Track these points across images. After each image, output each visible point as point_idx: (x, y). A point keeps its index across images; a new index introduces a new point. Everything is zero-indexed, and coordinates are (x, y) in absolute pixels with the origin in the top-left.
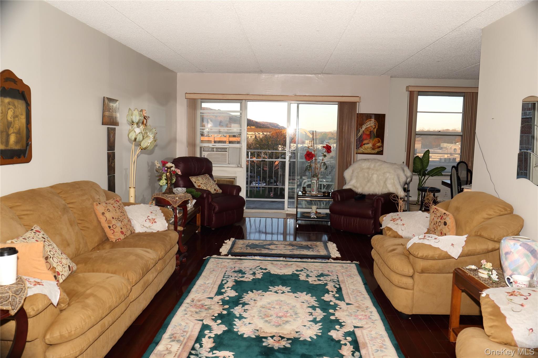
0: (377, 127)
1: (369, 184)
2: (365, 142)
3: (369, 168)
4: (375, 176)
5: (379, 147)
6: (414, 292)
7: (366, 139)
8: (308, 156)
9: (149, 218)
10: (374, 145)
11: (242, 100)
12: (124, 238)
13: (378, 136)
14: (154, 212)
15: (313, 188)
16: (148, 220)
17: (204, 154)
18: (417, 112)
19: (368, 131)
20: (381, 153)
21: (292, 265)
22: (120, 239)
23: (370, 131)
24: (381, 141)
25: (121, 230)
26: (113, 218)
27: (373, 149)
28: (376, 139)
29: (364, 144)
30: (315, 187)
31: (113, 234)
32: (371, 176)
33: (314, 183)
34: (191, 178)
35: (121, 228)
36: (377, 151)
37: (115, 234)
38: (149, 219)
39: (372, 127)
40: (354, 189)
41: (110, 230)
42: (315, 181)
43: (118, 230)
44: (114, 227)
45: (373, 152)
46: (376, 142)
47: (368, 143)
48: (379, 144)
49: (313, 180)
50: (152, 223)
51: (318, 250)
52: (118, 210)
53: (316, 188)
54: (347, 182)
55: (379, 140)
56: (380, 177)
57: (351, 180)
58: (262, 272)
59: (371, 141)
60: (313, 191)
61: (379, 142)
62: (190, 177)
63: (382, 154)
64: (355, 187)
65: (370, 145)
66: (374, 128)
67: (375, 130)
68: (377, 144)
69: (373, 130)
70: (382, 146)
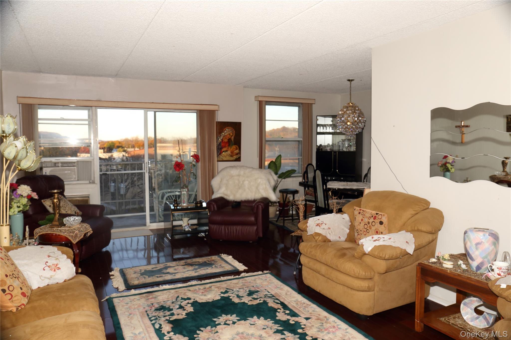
0: (234, 134)
1: (240, 191)
2: (224, 149)
3: (239, 175)
4: (246, 183)
5: (237, 154)
6: (375, 293)
7: (225, 147)
8: (178, 167)
9: (48, 264)
10: (232, 152)
11: (91, 107)
12: (27, 301)
13: (235, 144)
14: (51, 254)
15: (183, 199)
16: (47, 268)
18: (266, 120)
19: (226, 138)
20: (239, 159)
21: (210, 287)
22: (23, 304)
23: (228, 138)
24: (238, 148)
25: (22, 291)
26: (7, 276)
27: (232, 156)
28: (234, 147)
29: (223, 152)
30: (186, 199)
31: (10, 300)
32: (241, 183)
33: (185, 194)
34: (44, 201)
35: (21, 289)
36: (235, 158)
37: (14, 299)
38: (49, 267)
40: (225, 197)
41: (5, 295)
42: (185, 193)
43: (17, 292)
44: (11, 288)
45: (232, 159)
46: (234, 149)
47: (227, 151)
48: (237, 151)
49: (183, 191)
50: (55, 271)
51: (220, 265)
52: (8, 263)
53: (187, 199)
54: (215, 190)
55: (237, 147)
56: (252, 183)
57: (220, 188)
58: (188, 303)
59: (229, 148)
60: (184, 203)
61: (237, 149)
62: (42, 201)
63: (240, 161)
64: (226, 195)
65: (229, 152)
66: (231, 136)
67: (233, 138)
68: (235, 152)
69: (231, 138)
70: (240, 153)
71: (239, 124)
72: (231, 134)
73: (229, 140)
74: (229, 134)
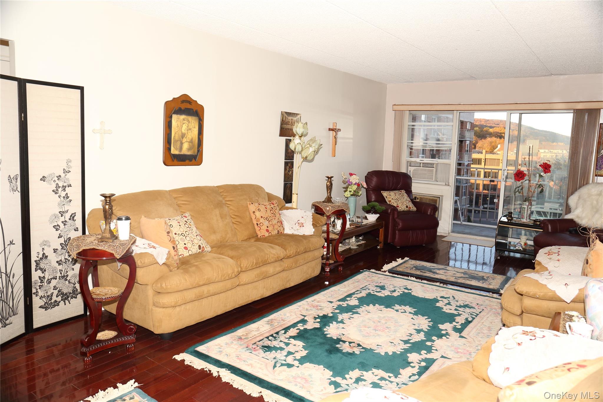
8: (518, 176)
9: (299, 222)
11: (453, 111)
12: (268, 235)
14: (305, 217)
16: (297, 224)
17: (410, 169)
22: (265, 236)
25: (268, 228)
26: (262, 217)
30: (526, 214)
31: (259, 230)
34: (383, 192)
35: (268, 227)
37: (261, 231)
38: (298, 223)
40: (577, 220)
41: (258, 227)
42: (526, 207)
43: (264, 228)
44: (261, 224)
49: (523, 205)
50: (300, 227)
51: (490, 283)
52: (269, 211)
54: (572, 210)
58: (402, 291)
60: (522, 218)
64: (578, 218)
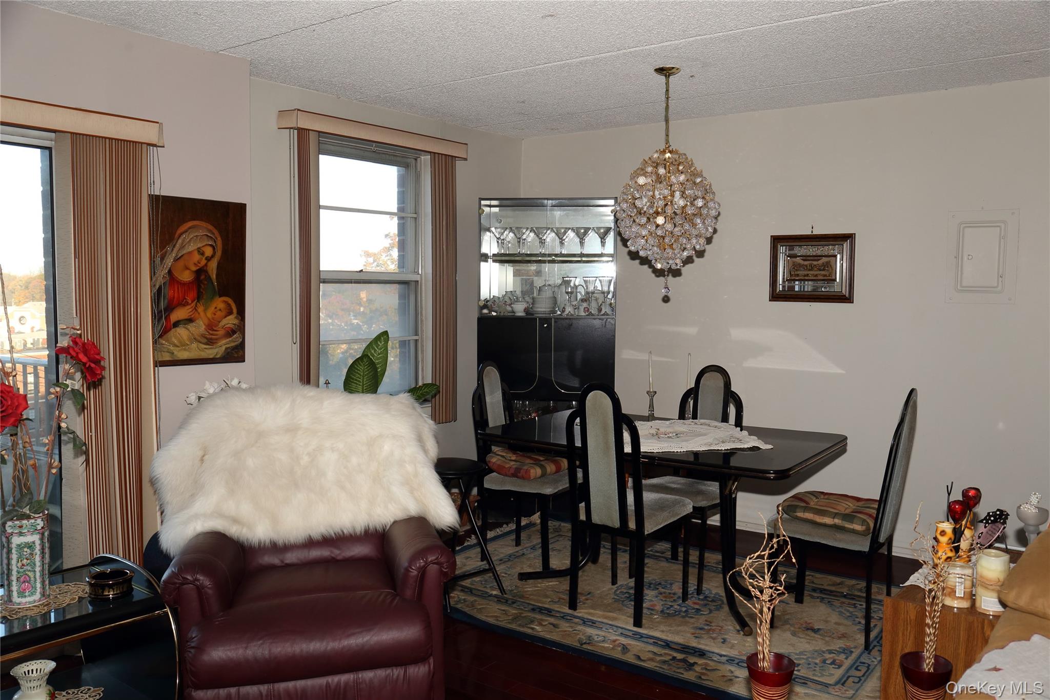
0: (219, 253)
1: (298, 499)
2: (179, 314)
3: (292, 430)
4: (329, 459)
5: (230, 333)
7: (182, 304)
10: (211, 326)
13: (223, 292)
15: (22, 574)
18: (319, 207)
19: (187, 268)
20: (236, 355)
23: (194, 269)
24: (235, 310)
27: (210, 342)
28: (219, 303)
29: (176, 324)
30: (38, 569)
32: (305, 460)
33: (30, 546)
36: (224, 348)
39: (203, 254)
40: (234, 531)
42: (34, 538)
45: (210, 352)
46: (219, 313)
47: (190, 320)
48: (231, 321)
49: (19, 534)
53: (43, 570)
55: (229, 305)
56: (354, 460)
57: (196, 488)
59: (201, 309)
60: (24, 593)
61: (230, 313)
63: (242, 359)
64: (235, 521)
65: (199, 327)
66: (209, 259)
67: (213, 266)
68: (222, 324)
69: (206, 265)
70: (240, 328)
71: (239, 210)
72: (208, 252)
73: (201, 273)
74: (200, 252)
